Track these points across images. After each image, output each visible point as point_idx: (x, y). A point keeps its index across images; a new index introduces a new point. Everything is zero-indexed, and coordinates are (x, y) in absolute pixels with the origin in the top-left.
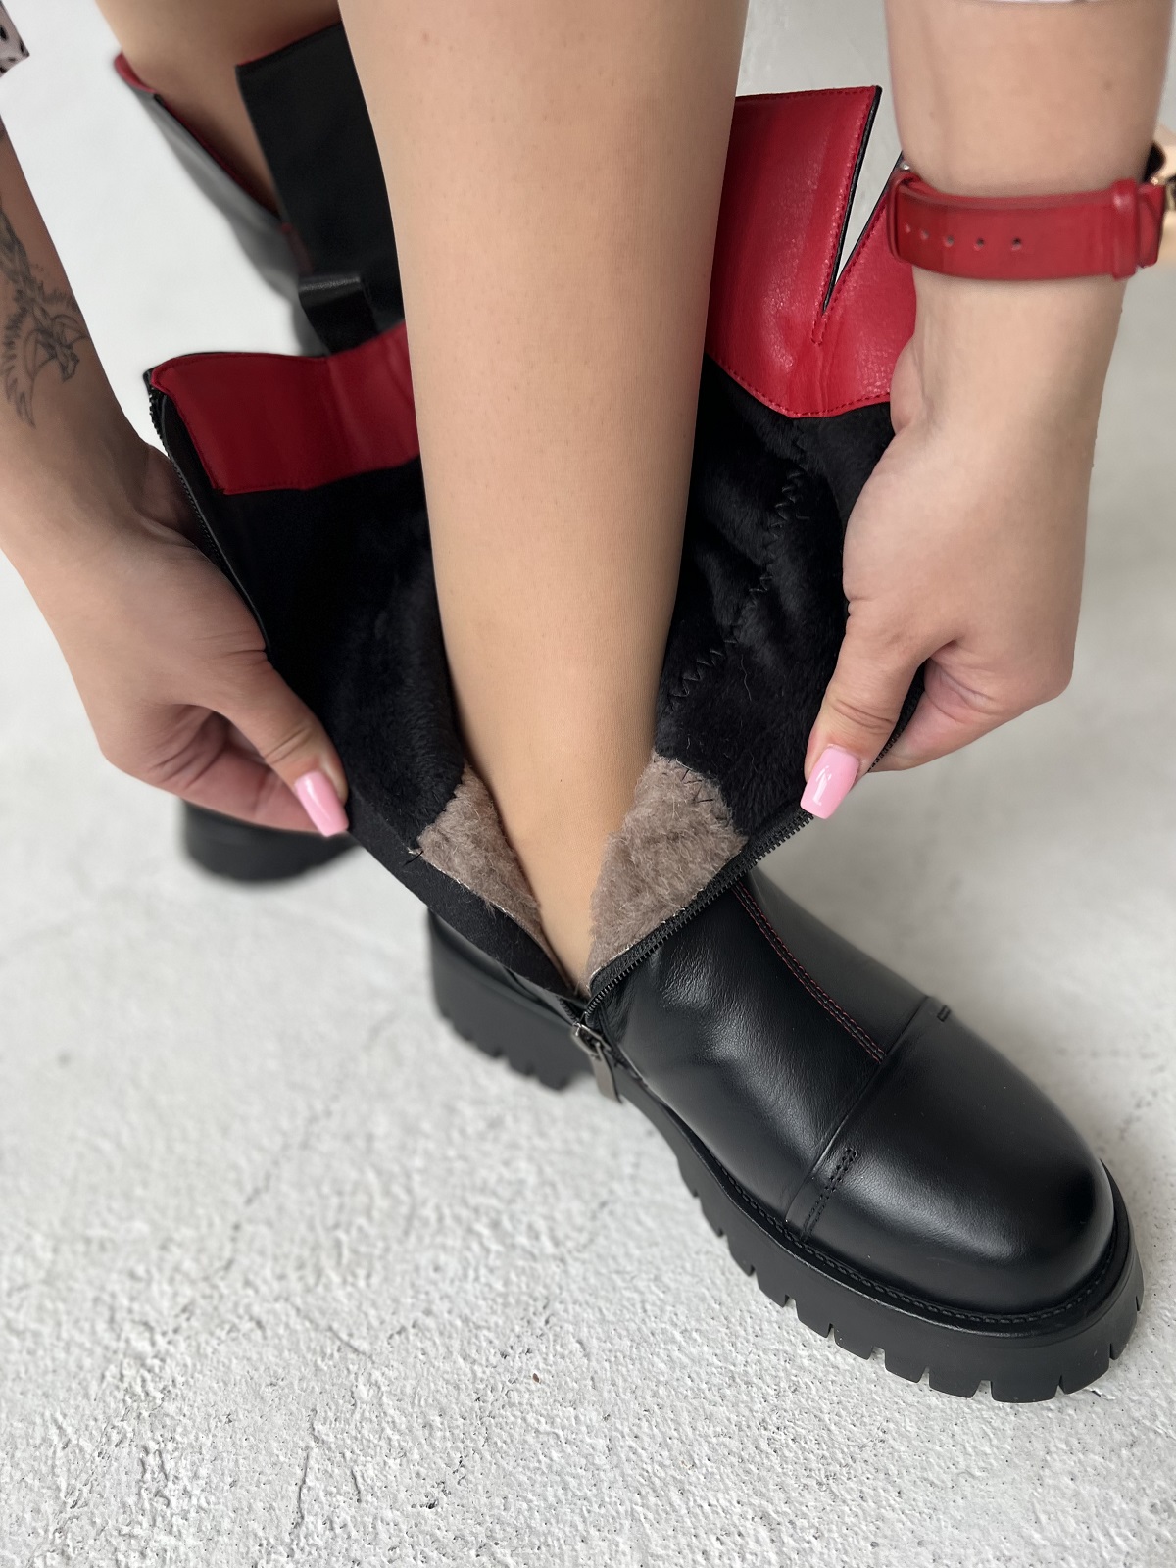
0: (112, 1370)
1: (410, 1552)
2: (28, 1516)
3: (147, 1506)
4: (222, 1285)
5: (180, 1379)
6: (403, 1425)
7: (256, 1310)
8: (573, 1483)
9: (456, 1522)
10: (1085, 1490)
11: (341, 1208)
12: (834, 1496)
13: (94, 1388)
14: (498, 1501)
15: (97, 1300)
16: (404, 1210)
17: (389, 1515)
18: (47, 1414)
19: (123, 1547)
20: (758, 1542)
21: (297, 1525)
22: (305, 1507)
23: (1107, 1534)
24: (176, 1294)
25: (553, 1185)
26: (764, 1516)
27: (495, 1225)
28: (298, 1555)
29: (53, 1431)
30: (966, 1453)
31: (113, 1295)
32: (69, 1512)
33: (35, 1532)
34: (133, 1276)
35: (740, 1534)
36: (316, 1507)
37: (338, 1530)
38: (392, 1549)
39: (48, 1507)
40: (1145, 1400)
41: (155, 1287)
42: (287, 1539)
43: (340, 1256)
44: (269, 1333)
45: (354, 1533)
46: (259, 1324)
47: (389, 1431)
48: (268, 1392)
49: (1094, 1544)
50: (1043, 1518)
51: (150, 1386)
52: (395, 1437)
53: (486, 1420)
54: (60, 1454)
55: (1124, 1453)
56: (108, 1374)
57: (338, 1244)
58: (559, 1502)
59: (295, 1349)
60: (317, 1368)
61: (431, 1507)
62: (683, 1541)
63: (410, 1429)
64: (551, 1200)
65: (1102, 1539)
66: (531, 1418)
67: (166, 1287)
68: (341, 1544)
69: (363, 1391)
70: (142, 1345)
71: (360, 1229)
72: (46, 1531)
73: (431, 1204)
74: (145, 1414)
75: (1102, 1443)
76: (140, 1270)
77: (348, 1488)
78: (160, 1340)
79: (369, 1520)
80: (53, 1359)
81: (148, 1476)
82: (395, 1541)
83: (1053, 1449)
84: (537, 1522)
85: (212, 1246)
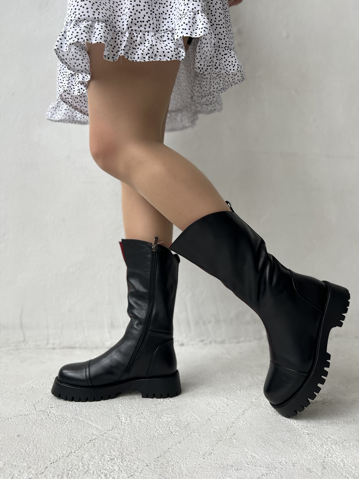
4: (39, 476)
11: (72, 468)
15: (10, 474)
16: (86, 470)
24: (28, 476)
25: (121, 471)
27: (106, 475)
31: (14, 474)
34: (20, 471)
41: (24, 474)
43: (68, 475)
57: (69, 473)
64: (120, 473)
67: (27, 474)
71: (74, 472)
73: (92, 470)
76: (22, 471)
85: (40, 469)
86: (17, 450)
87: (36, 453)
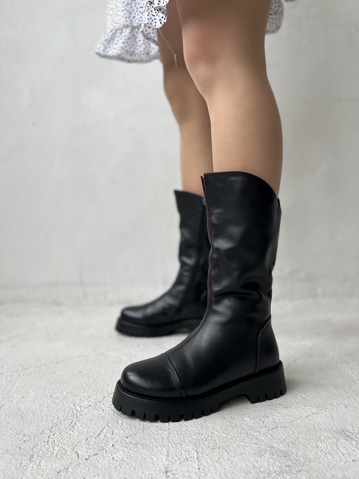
0: (72, 410)
1: (120, 442)
2: (46, 425)
3: (70, 428)
4: (98, 404)
5: (84, 414)
6: (126, 427)
7: (103, 408)
8: (158, 440)
9: (130, 441)
10: (271, 460)
12: (213, 451)
13: (67, 412)
14: (141, 440)
15: (72, 401)
17: (118, 437)
18: (56, 413)
19: (62, 432)
20: (193, 454)
21: (98, 435)
22: (101, 434)
23: (273, 467)
26: (196, 451)
28: (97, 439)
29: (56, 416)
30: (246, 451)
31: (76, 401)
32: (54, 426)
33: (46, 427)
34: (81, 400)
35: (190, 452)
36: (103, 434)
37: (106, 437)
38: (116, 441)
39: (50, 425)
40: (291, 452)
41: (84, 402)
42: (96, 436)
44: (105, 411)
45: (109, 438)
46: (103, 410)
47: (123, 427)
48: (101, 419)
49: (269, 468)
50: (259, 462)
51: (78, 414)
52: (124, 428)
53: (144, 430)
54: (56, 418)
55: (283, 457)
56: (70, 411)
58: (153, 442)
59: (109, 414)
60: (112, 417)
61: (127, 438)
62: (177, 451)
63: (127, 428)
65: (271, 467)
66: (153, 431)
67: (87, 402)
68: (106, 439)
69: (120, 422)
70: (79, 409)
72: (49, 427)
74: (75, 417)
75: (278, 455)
77: (112, 433)
78: (82, 409)
79: (113, 438)
80: (61, 407)
81: (72, 424)
82: (117, 441)
83: (266, 454)
84: (148, 444)
85: (98, 399)
86: (79, 383)
87: (96, 386)
